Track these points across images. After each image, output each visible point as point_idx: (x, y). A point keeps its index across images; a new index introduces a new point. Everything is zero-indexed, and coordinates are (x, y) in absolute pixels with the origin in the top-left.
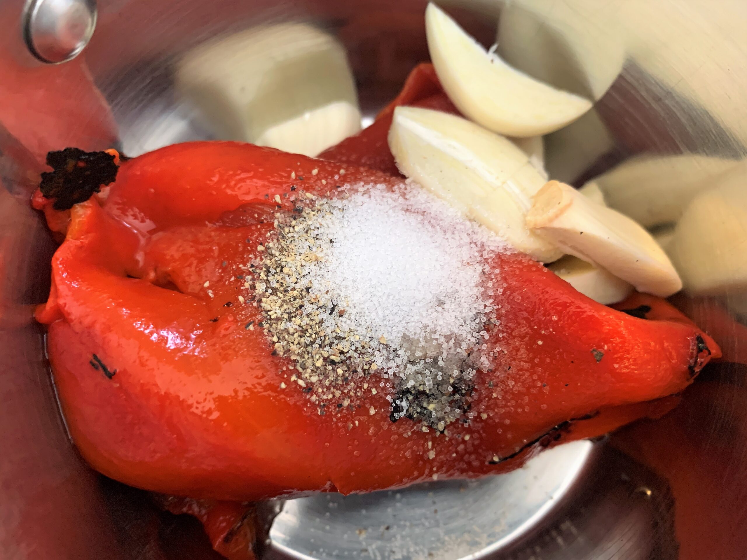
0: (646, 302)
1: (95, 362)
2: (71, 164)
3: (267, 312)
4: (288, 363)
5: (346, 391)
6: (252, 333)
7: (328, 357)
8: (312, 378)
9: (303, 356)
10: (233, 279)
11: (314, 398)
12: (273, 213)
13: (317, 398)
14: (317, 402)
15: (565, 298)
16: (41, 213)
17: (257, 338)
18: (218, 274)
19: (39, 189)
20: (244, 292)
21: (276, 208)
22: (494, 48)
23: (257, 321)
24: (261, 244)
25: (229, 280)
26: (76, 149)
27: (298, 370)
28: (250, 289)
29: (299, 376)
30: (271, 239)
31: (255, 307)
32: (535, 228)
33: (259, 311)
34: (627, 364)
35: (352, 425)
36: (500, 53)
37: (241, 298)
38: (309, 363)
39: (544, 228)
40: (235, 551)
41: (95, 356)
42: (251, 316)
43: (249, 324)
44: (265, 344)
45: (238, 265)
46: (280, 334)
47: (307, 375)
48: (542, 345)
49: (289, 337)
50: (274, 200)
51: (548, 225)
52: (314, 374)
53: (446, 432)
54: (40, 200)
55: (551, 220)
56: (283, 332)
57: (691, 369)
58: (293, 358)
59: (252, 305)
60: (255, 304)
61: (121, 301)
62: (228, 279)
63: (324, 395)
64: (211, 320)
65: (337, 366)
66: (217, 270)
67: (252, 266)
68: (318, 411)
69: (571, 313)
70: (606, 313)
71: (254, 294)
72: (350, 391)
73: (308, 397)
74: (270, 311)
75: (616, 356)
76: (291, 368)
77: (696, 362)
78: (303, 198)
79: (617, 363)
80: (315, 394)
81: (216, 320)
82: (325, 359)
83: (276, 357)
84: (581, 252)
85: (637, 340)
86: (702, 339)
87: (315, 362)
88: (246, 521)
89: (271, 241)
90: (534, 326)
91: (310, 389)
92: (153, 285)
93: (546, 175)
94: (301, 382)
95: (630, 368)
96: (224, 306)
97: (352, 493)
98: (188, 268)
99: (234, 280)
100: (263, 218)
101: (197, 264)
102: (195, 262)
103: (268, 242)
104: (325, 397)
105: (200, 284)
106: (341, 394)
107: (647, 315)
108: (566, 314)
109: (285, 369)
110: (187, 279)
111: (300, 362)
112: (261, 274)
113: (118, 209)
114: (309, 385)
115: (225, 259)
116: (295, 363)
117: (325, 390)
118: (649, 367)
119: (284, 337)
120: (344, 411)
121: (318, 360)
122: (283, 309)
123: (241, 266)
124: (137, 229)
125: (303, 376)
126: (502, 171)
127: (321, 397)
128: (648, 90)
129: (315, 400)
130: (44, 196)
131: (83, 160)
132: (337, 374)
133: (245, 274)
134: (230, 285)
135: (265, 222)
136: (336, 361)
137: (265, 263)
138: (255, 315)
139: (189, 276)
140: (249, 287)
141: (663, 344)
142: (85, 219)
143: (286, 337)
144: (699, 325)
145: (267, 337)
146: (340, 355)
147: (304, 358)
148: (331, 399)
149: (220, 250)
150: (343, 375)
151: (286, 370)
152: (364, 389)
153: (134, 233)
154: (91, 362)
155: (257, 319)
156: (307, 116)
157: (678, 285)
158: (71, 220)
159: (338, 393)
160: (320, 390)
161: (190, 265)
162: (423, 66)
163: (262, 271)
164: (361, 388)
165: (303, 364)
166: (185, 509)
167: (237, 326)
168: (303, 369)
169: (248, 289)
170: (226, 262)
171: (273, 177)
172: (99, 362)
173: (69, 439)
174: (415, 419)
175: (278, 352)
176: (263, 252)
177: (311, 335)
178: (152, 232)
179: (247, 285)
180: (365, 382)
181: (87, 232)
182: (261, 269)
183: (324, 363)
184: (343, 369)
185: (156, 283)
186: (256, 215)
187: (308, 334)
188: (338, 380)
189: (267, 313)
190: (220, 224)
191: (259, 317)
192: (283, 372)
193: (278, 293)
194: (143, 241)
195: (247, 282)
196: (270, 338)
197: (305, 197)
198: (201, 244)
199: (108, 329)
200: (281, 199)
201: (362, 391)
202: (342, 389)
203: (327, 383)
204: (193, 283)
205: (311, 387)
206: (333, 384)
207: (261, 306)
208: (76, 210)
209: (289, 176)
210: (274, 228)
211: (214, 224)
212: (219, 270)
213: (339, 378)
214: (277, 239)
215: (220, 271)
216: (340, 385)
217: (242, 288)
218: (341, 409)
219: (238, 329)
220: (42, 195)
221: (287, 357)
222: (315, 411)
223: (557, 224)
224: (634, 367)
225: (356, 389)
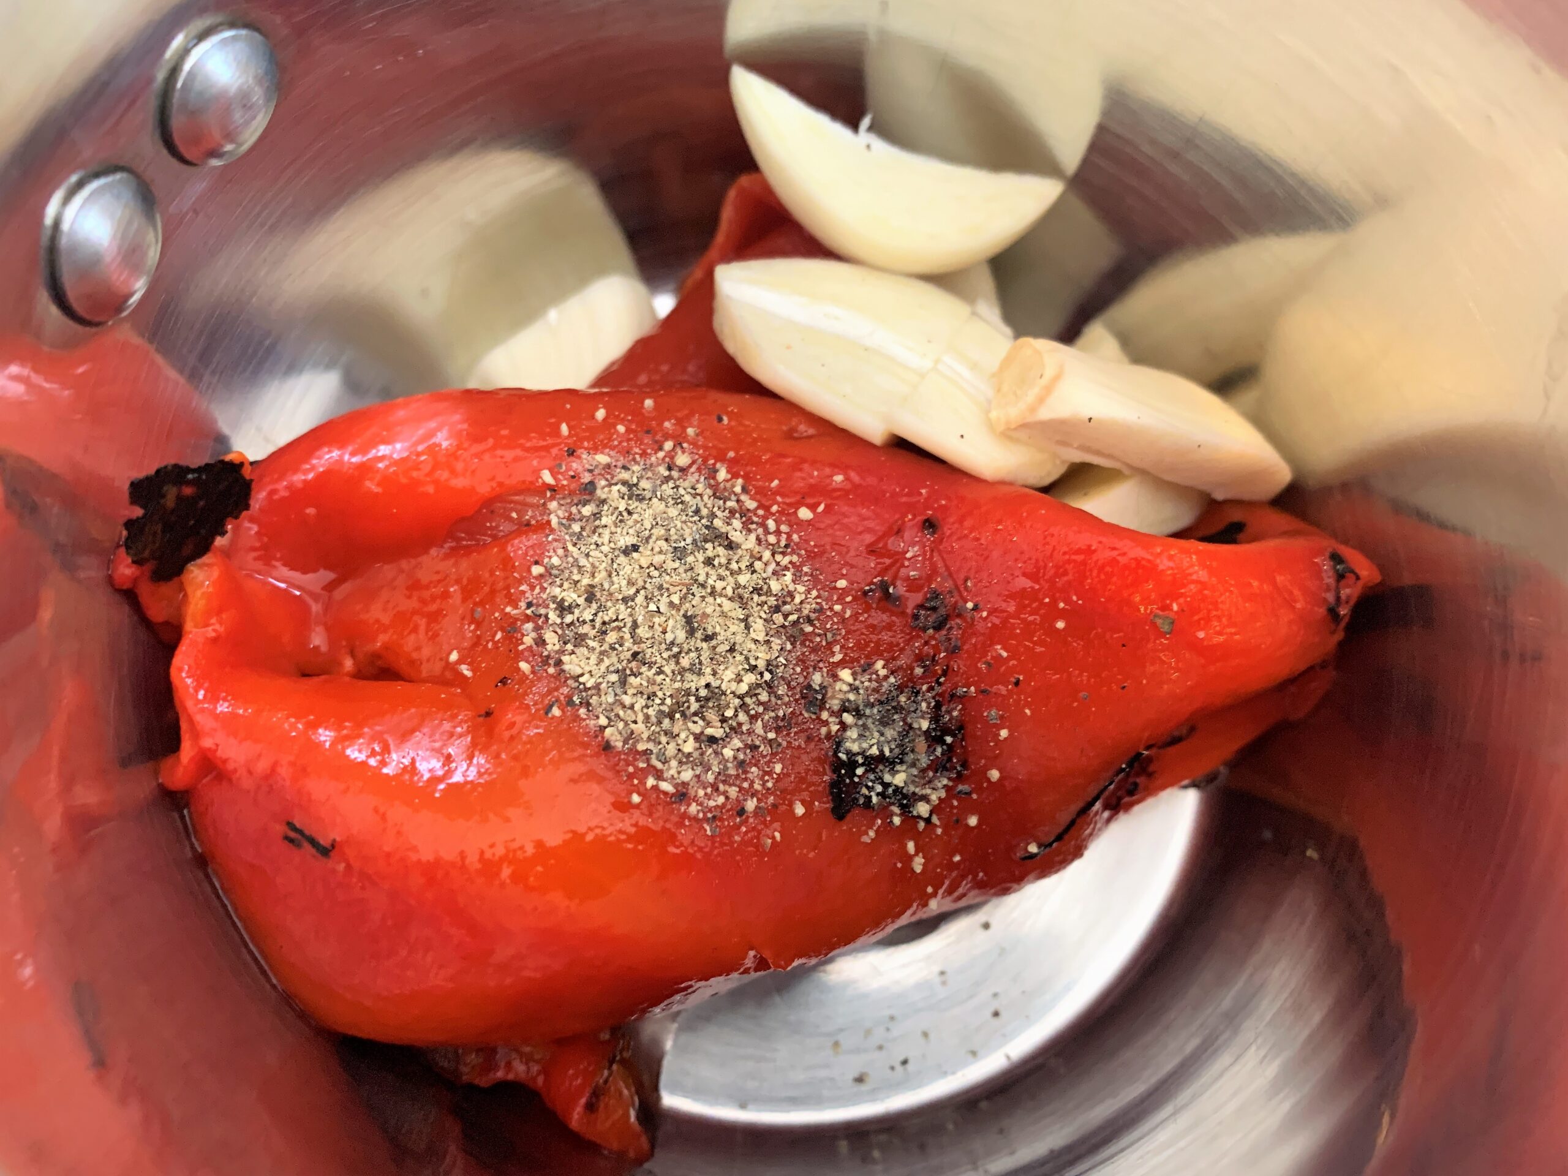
0: (1236, 516)
1: (292, 834)
2: (171, 493)
3: (576, 678)
4: (635, 760)
5: (746, 785)
6: (561, 720)
7: (702, 733)
8: (683, 774)
9: (657, 740)
10: (499, 636)
11: (693, 809)
12: (544, 504)
13: (699, 808)
14: (701, 815)
15: (1084, 539)
16: (129, 596)
17: (570, 728)
18: (471, 634)
19: (123, 550)
20: (526, 654)
21: (548, 494)
22: (866, 122)
23: (562, 698)
24: (537, 563)
25: (493, 640)
26: (176, 466)
27: (654, 767)
28: (535, 647)
29: (659, 775)
30: (552, 551)
31: (552, 676)
32: (1009, 429)
33: (563, 680)
34: (1218, 628)
35: (770, 841)
36: (879, 129)
37: (524, 666)
38: (671, 749)
39: (1024, 426)
40: (608, 1124)
41: (291, 825)
42: (549, 692)
43: (551, 707)
44: (587, 734)
45: (503, 610)
46: (608, 711)
47: (673, 772)
48: (1064, 629)
49: (625, 712)
50: (540, 480)
51: (1030, 419)
52: (684, 767)
53: (935, 820)
54: (126, 570)
55: (1033, 409)
56: (614, 707)
57: (1333, 612)
58: (641, 747)
59: (547, 673)
60: (551, 670)
61: (312, 717)
62: (490, 638)
63: (709, 800)
64: (480, 716)
65: (720, 746)
66: (466, 627)
67: (529, 605)
68: (706, 830)
69: (1100, 563)
70: (1162, 548)
71: (545, 653)
72: (752, 782)
73: (683, 809)
74: (582, 675)
75: (1196, 618)
76: (642, 765)
77: (1338, 599)
78: (592, 465)
79: (1202, 630)
80: (694, 801)
81: (488, 714)
82: (697, 737)
83: (612, 753)
84: (1098, 453)
85: (1226, 582)
86: (1339, 556)
87: (681, 747)
88: (615, 1067)
89: (553, 554)
90: (1044, 599)
91: (682, 794)
92: (355, 681)
93: (1008, 331)
94: (665, 786)
95: (1226, 634)
96: (497, 686)
97: (796, 963)
98: (413, 637)
99: (502, 637)
100: (527, 517)
101: (428, 624)
102: (423, 623)
103: (547, 556)
104: (712, 803)
105: (441, 659)
106: (740, 791)
107: (1241, 536)
108: (1093, 565)
109: (631, 769)
110: (415, 655)
111: (654, 751)
112: (549, 616)
113: (256, 559)
114: (680, 788)
115: (476, 604)
116: (648, 756)
117: (709, 790)
118: (1258, 624)
119: (617, 715)
120: (751, 820)
121: (685, 742)
122: (603, 667)
123: (508, 609)
124: (299, 588)
125: (665, 775)
126: (929, 342)
127: (705, 805)
128: (1153, 142)
129: (696, 813)
130: (134, 562)
131: (189, 483)
132: (724, 759)
133: (519, 623)
134: (498, 648)
135: (533, 522)
136: (718, 735)
137: (552, 594)
138: (557, 689)
139: (418, 649)
140: (533, 643)
141: (1274, 578)
142: (211, 590)
143: (621, 713)
144: (1334, 535)
145: (588, 721)
146: (722, 723)
147: (660, 743)
148: (723, 804)
149: (464, 590)
150: (735, 758)
151: (635, 772)
152: (777, 774)
153: (296, 596)
154: (286, 838)
155: (562, 694)
156: (553, 314)
157: (1284, 475)
158: (186, 595)
159: (733, 792)
160: (701, 793)
161: (415, 630)
162: (745, 180)
163: (549, 610)
164: (770, 773)
165: (661, 754)
166: (500, 1074)
167: (530, 714)
168: (664, 763)
169: (531, 647)
170: (479, 609)
171: (530, 439)
172: (300, 832)
173: (274, 987)
174: (876, 808)
175: (612, 743)
176: (541, 576)
177: (663, 700)
178: (330, 587)
179: (528, 640)
180: (775, 763)
181: (219, 612)
182: (547, 607)
183: (697, 745)
184: (733, 748)
185: (359, 675)
186: (514, 515)
187: (658, 701)
188: (728, 768)
189: (577, 681)
190: (452, 544)
191: (565, 690)
192: (631, 776)
193: (587, 641)
194: (315, 608)
195: (528, 635)
196: (593, 722)
197: (595, 463)
198: (427, 587)
199: (302, 771)
200: (553, 475)
201: (773, 778)
202: (738, 782)
203: (710, 777)
204: (428, 660)
205: (684, 790)
206: (722, 778)
207: (564, 671)
208: (192, 576)
209: (557, 432)
210: (552, 530)
211: (442, 547)
212: (469, 626)
213: (730, 765)
214: (564, 548)
215: (472, 627)
216: (733, 777)
217: (521, 648)
218: (744, 817)
219: (532, 720)
220: (130, 560)
221: (630, 750)
222: (700, 830)
223: (1045, 414)
224: (1233, 630)
225: (763, 776)
